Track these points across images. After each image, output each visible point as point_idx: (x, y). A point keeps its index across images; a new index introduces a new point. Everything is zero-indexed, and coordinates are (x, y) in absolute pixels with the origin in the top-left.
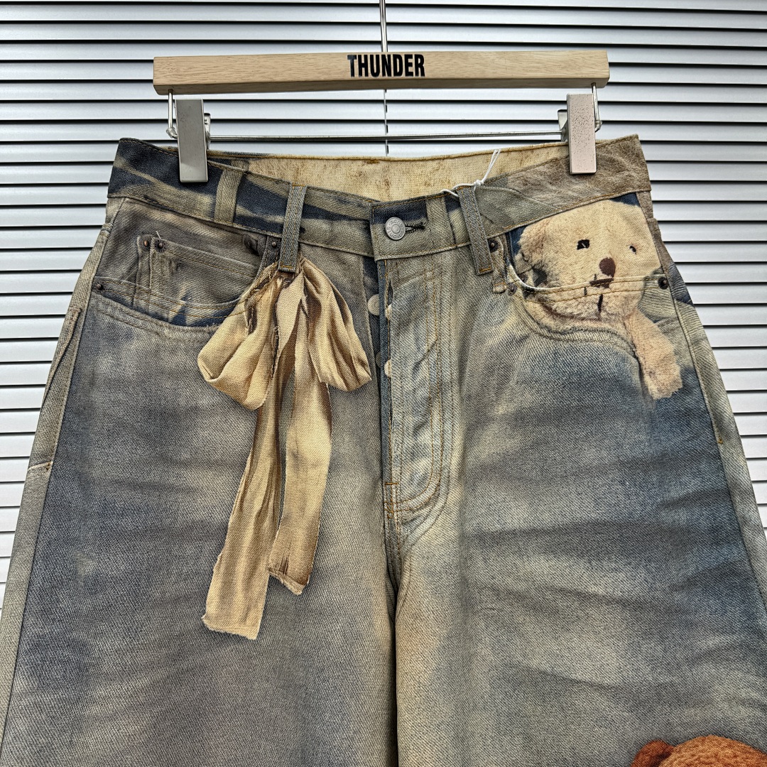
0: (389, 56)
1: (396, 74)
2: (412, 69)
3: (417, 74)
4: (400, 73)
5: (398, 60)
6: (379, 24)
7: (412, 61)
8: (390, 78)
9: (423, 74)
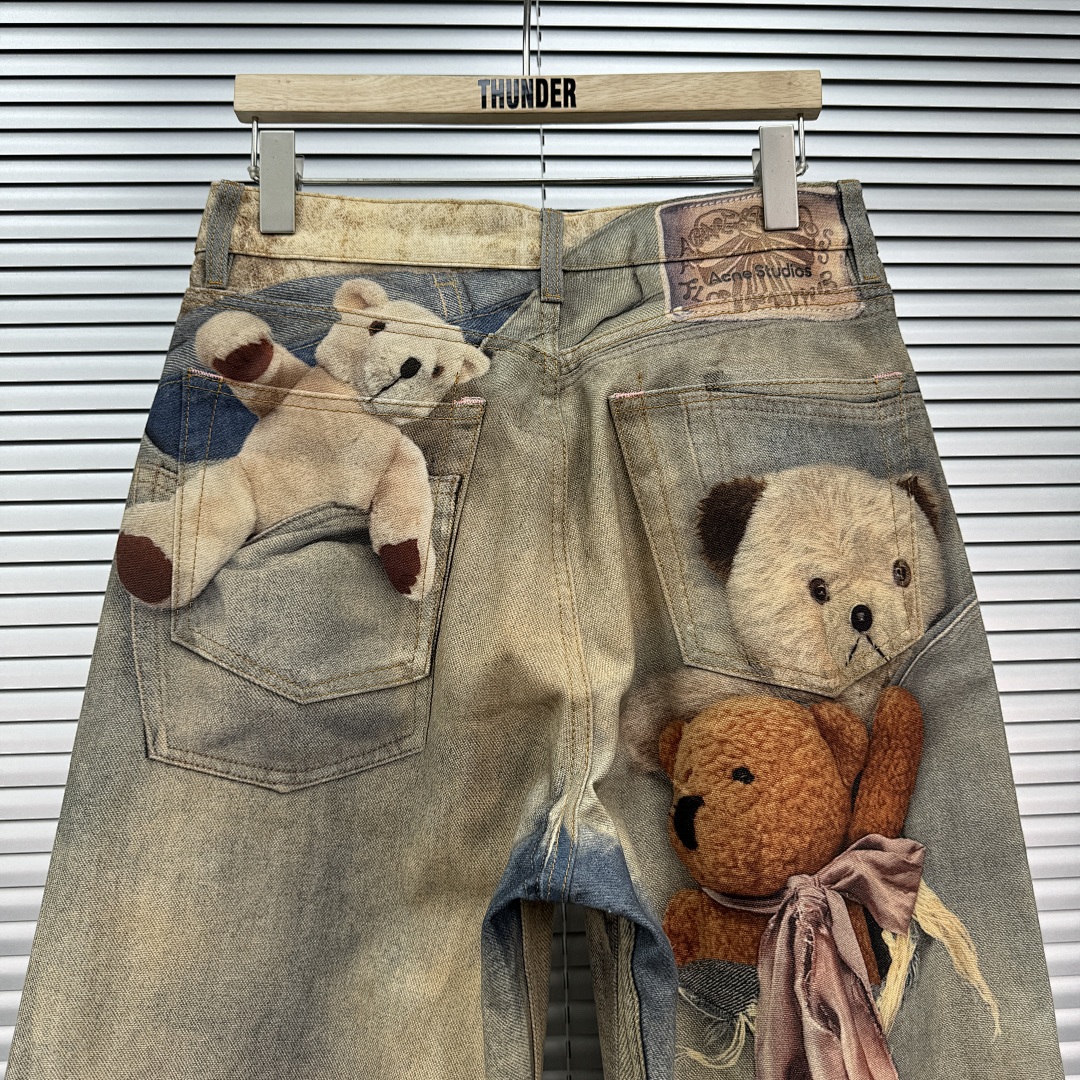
0: (531, 80)
1: (540, 104)
2: (560, 98)
3: (566, 105)
4: (544, 104)
5: (542, 86)
6: (520, 53)
7: (560, 87)
8: (531, 109)
9: (574, 105)
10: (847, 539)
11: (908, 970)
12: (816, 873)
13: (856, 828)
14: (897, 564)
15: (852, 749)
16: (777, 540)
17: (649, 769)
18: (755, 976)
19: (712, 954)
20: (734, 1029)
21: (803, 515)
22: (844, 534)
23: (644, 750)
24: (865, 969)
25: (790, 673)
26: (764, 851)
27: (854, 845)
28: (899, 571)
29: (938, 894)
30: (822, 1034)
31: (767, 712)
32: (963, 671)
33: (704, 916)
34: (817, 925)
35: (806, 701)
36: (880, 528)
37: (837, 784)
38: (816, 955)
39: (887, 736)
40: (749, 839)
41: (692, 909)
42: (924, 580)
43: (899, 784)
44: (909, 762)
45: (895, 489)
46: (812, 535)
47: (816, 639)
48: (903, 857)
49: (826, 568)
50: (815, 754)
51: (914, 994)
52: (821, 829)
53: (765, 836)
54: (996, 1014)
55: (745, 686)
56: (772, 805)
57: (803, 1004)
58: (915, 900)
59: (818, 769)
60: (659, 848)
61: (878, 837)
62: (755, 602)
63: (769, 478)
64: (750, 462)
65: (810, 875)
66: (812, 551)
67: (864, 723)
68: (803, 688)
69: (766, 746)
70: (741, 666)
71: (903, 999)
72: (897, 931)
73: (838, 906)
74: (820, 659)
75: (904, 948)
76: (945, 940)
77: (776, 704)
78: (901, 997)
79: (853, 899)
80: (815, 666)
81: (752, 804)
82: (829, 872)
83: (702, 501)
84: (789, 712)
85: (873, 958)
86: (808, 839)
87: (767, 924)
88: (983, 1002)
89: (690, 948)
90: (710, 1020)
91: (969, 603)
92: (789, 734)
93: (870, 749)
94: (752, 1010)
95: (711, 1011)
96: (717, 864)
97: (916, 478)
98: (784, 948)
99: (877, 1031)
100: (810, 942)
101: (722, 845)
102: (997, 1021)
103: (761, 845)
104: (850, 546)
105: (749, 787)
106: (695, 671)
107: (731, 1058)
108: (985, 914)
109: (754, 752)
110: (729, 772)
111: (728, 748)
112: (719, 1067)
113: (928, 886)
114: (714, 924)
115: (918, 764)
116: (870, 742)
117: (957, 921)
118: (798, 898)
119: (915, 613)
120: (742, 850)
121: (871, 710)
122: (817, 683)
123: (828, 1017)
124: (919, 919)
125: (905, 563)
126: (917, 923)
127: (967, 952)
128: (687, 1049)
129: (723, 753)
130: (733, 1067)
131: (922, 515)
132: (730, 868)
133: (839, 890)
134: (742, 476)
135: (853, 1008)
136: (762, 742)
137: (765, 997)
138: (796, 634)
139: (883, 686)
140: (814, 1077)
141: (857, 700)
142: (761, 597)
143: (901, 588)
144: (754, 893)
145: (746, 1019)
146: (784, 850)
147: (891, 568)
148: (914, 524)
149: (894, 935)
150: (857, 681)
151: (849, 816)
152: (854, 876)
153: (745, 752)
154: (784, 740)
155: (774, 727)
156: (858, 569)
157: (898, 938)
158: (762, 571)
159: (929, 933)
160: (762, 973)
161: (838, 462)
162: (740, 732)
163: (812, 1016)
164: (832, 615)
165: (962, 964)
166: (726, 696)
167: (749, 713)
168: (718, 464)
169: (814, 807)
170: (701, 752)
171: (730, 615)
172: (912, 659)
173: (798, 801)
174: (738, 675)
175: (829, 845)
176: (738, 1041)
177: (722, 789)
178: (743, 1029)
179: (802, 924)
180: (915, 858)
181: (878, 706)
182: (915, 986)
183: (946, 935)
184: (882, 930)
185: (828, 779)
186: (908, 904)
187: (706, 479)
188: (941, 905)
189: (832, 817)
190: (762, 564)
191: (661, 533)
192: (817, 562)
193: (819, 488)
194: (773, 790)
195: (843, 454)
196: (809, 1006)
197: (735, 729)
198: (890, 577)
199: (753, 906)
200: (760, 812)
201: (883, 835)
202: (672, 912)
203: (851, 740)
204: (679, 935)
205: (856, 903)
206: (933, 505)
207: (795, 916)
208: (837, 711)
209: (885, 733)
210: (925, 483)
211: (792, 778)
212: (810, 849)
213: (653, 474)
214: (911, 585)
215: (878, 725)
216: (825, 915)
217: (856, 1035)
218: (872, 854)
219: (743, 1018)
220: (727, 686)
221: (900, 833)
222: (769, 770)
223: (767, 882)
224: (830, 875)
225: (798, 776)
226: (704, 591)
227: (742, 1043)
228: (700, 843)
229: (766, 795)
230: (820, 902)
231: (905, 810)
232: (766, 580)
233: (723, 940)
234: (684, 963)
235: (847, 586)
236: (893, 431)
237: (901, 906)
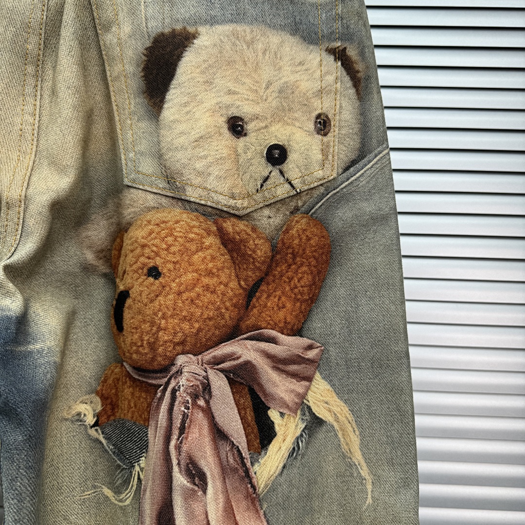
10: (271, 88)
11: (293, 443)
12: (200, 354)
13: (250, 322)
14: (319, 116)
15: (253, 259)
16: (201, 80)
17: (104, 271)
18: (146, 436)
19: (125, 415)
20: (132, 476)
21: (230, 63)
22: (269, 84)
23: (101, 255)
24: (244, 438)
25: (200, 191)
26: (161, 333)
27: (245, 336)
28: (320, 123)
29: (333, 386)
30: (187, 488)
31: (177, 222)
32: (368, 208)
33: (123, 384)
34: (195, 397)
35: (210, 215)
36: (307, 85)
37: (233, 284)
38: (191, 421)
39: (292, 253)
40: (153, 323)
41: (116, 378)
42: (343, 132)
43: (302, 294)
44: (314, 278)
45: (324, 54)
46: (237, 80)
47: (228, 165)
48: (299, 352)
49: (246, 109)
50: (213, 258)
51: (298, 463)
52: (210, 319)
53: (163, 322)
54: (369, 487)
55: (164, 201)
56: (171, 297)
57: (175, 462)
58: (308, 389)
59: (215, 271)
60: (103, 331)
61: (273, 333)
62: (177, 131)
63: (202, 29)
64: (188, 15)
65: (195, 355)
66: (235, 93)
67: (270, 240)
68: (209, 204)
69: (173, 249)
70: (162, 184)
71: (284, 467)
72: (285, 411)
73: (220, 384)
74: (229, 183)
75: (292, 425)
76: (335, 424)
77: (185, 215)
78: (281, 465)
79: (239, 379)
80: (224, 187)
81: (157, 296)
82: (213, 354)
83: (146, 49)
84: (194, 223)
85: (256, 430)
86: (197, 325)
87: (156, 393)
88: (361, 476)
89: (113, 409)
90: (119, 466)
91: (380, 153)
92: (192, 240)
93: (272, 261)
94: (143, 462)
95: (120, 460)
96: (133, 344)
97: (345, 48)
98: (166, 414)
99: (251, 490)
100: (186, 411)
101: (136, 328)
102: (370, 493)
103: (159, 329)
104: (275, 95)
105: (157, 281)
106: (132, 190)
107: (128, 497)
108: (369, 406)
109: (163, 253)
110: (145, 271)
111: (147, 251)
112: (121, 504)
113: (324, 378)
114: (127, 391)
115: (323, 281)
116: (273, 257)
117: (346, 409)
118: (181, 373)
119: (330, 157)
120: (148, 333)
121: (278, 230)
122: (223, 202)
123: (196, 475)
124: (311, 404)
125: (327, 117)
126: (309, 408)
127: (352, 435)
128: (103, 486)
129: (143, 255)
130: (128, 506)
131: (347, 79)
132: (139, 346)
133: (222, 371)
134: (178, 27)
135: (225, 470)
136: (169, 246)
137: (150, 453)
138: (210, 159)
139: (292, 213)
140: (177, 522)
141: (265, 221)
142: (182, 127)
143: (320, 137)
144: (151, 368)
145: (139, 469)
146: (175, 334)
147: (313, 119)
148: (339, 84)
149: (282, 415)
150: (267, 206)
151: (242, 312)
152: (241, 360)
153: (157, 254)
154: (188, 245)
155: (181, 234)
156: (280, 114)
157: (286, 416)
158: (186, 104)
159: (320, 416)
160: (151, 432)
161: (273, 26)
162: (156, 238)
163: (180, 471)
164: (246, 149)
165: (347, 444)
166: (150, 209)
167: (164, 222)
168: (161, 17)
169: (206, 300)
170: (131, 255)
171: (159, 142)
172: (323, 195)
173: (193, 294)
174: (159, 191)
175: (217, 332)
176: (132, 486)
177: (141, 284)
178: (136, 477)
179: (182, 395)
180: (311, 354)
181: (285, 228)
182: (299, 458)
183: (337, 420)
184: (269, 408)
185: (224, 279)
186: (301, 390)
187: (150, 30)
188: (334, 395)
189: (223, 311)
190: (186, 99)
191: (117, 78)
192: (238, 103)
193: (250, 44)
194: (174, 285)
195: (279, 21)
196: (179, 464)
197: (153, 235)
198: (311, 126)
199: (149, 378)
200: (162, 302)
201: (279, 332)
202: (105, 381)
203: (254, 252)
204: (107, 398)
205: (242, 383)
206: (358, 72)
207: (177, 388)
208: (242, 227)
209: (290, 251)
210: (352, 52)
211: (190, 276)
212: (197, 334)
213: (114, 29)
214: (329, 134)
215: (284, 244)
216: (204, 390)
217: (226, 492)
218: (264, 345)
219: (137, 468)
220: (151, 201)
221: (297, 332)
222: (172, 269)
223: (159, 359)
224: (214, 357)
225: (195, 274)
226: (144, 125)
227: (134, 488)
228: (125, 327)
229: (167, 289)
230: (201, 378)
231: (306, 315)
232: (188, 113)
233: (132, 405)
234: (108, 420)
235: (266, 127)
236: (328, 8)
237: (292, 391)
